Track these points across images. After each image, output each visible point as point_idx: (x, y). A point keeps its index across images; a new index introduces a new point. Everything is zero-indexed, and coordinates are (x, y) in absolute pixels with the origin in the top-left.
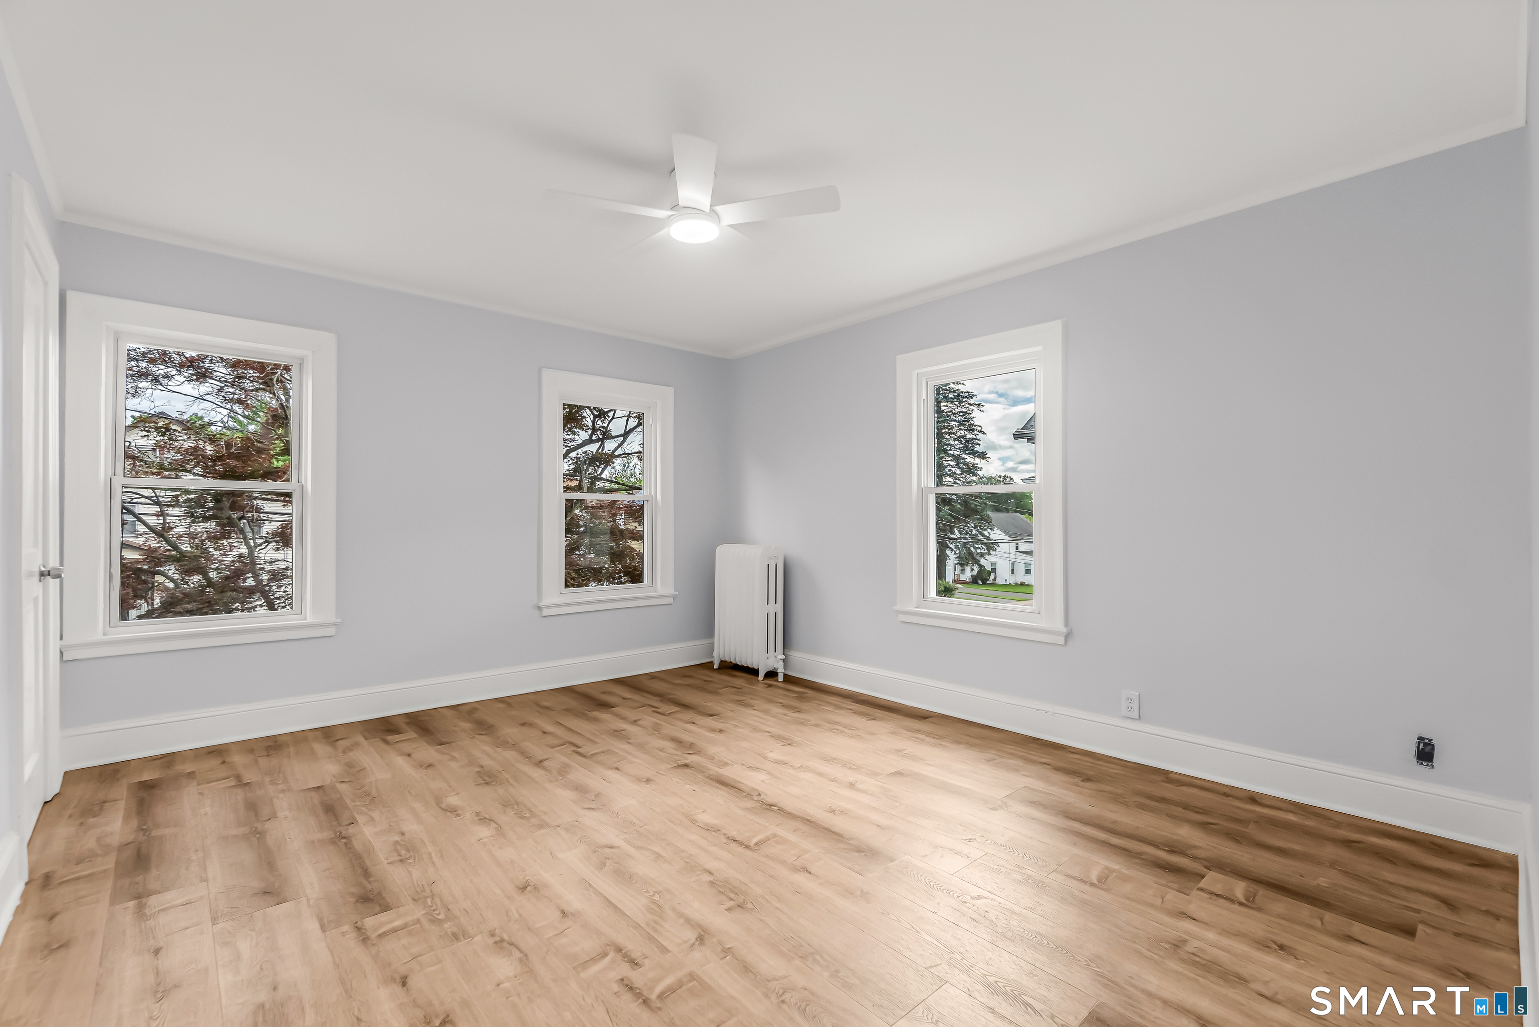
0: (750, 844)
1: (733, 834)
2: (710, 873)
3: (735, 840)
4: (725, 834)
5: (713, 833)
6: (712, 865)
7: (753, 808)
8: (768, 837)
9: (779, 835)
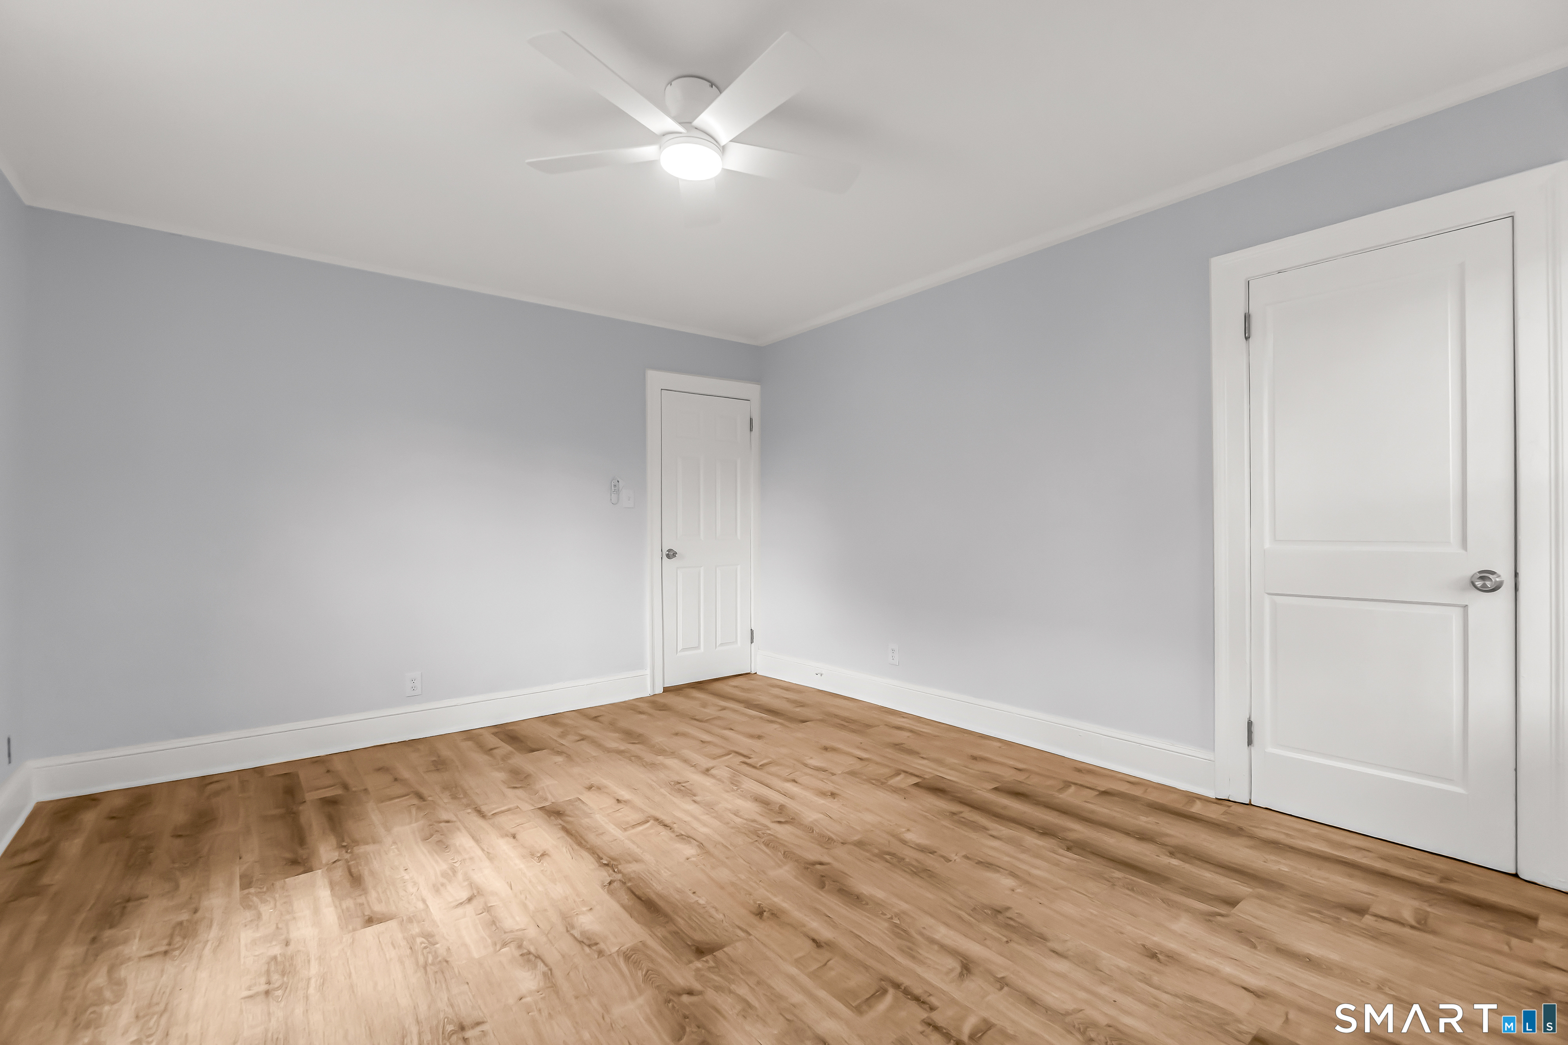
0: (653, 822)
1: (664, 833)
2: (695, 802)
3: (665, 826)
4: (673, 832)
5: (683, 833)
6: (692, 807)
7: (629, 862)
8: (633, 828)
9: (621, 830)
